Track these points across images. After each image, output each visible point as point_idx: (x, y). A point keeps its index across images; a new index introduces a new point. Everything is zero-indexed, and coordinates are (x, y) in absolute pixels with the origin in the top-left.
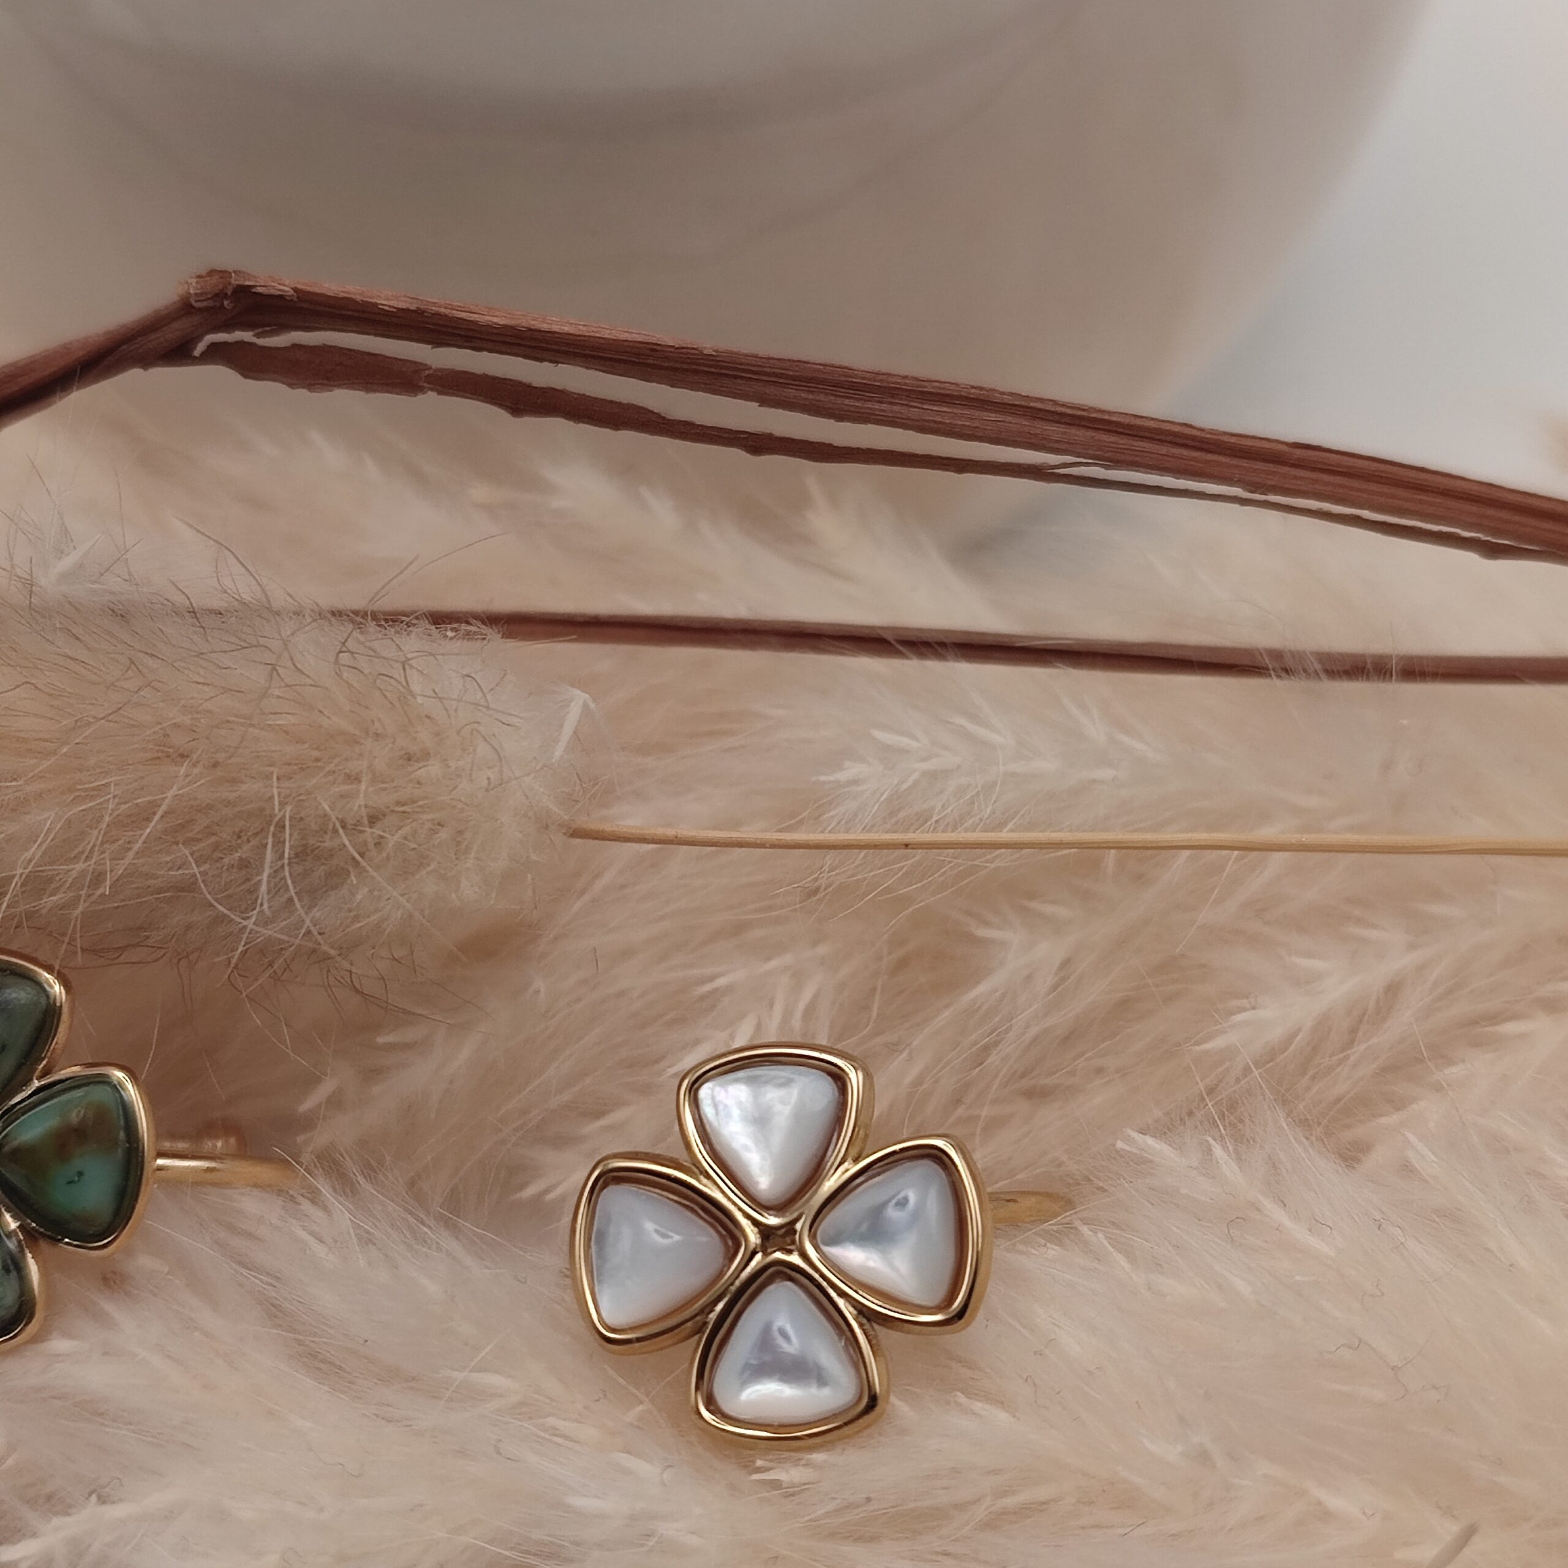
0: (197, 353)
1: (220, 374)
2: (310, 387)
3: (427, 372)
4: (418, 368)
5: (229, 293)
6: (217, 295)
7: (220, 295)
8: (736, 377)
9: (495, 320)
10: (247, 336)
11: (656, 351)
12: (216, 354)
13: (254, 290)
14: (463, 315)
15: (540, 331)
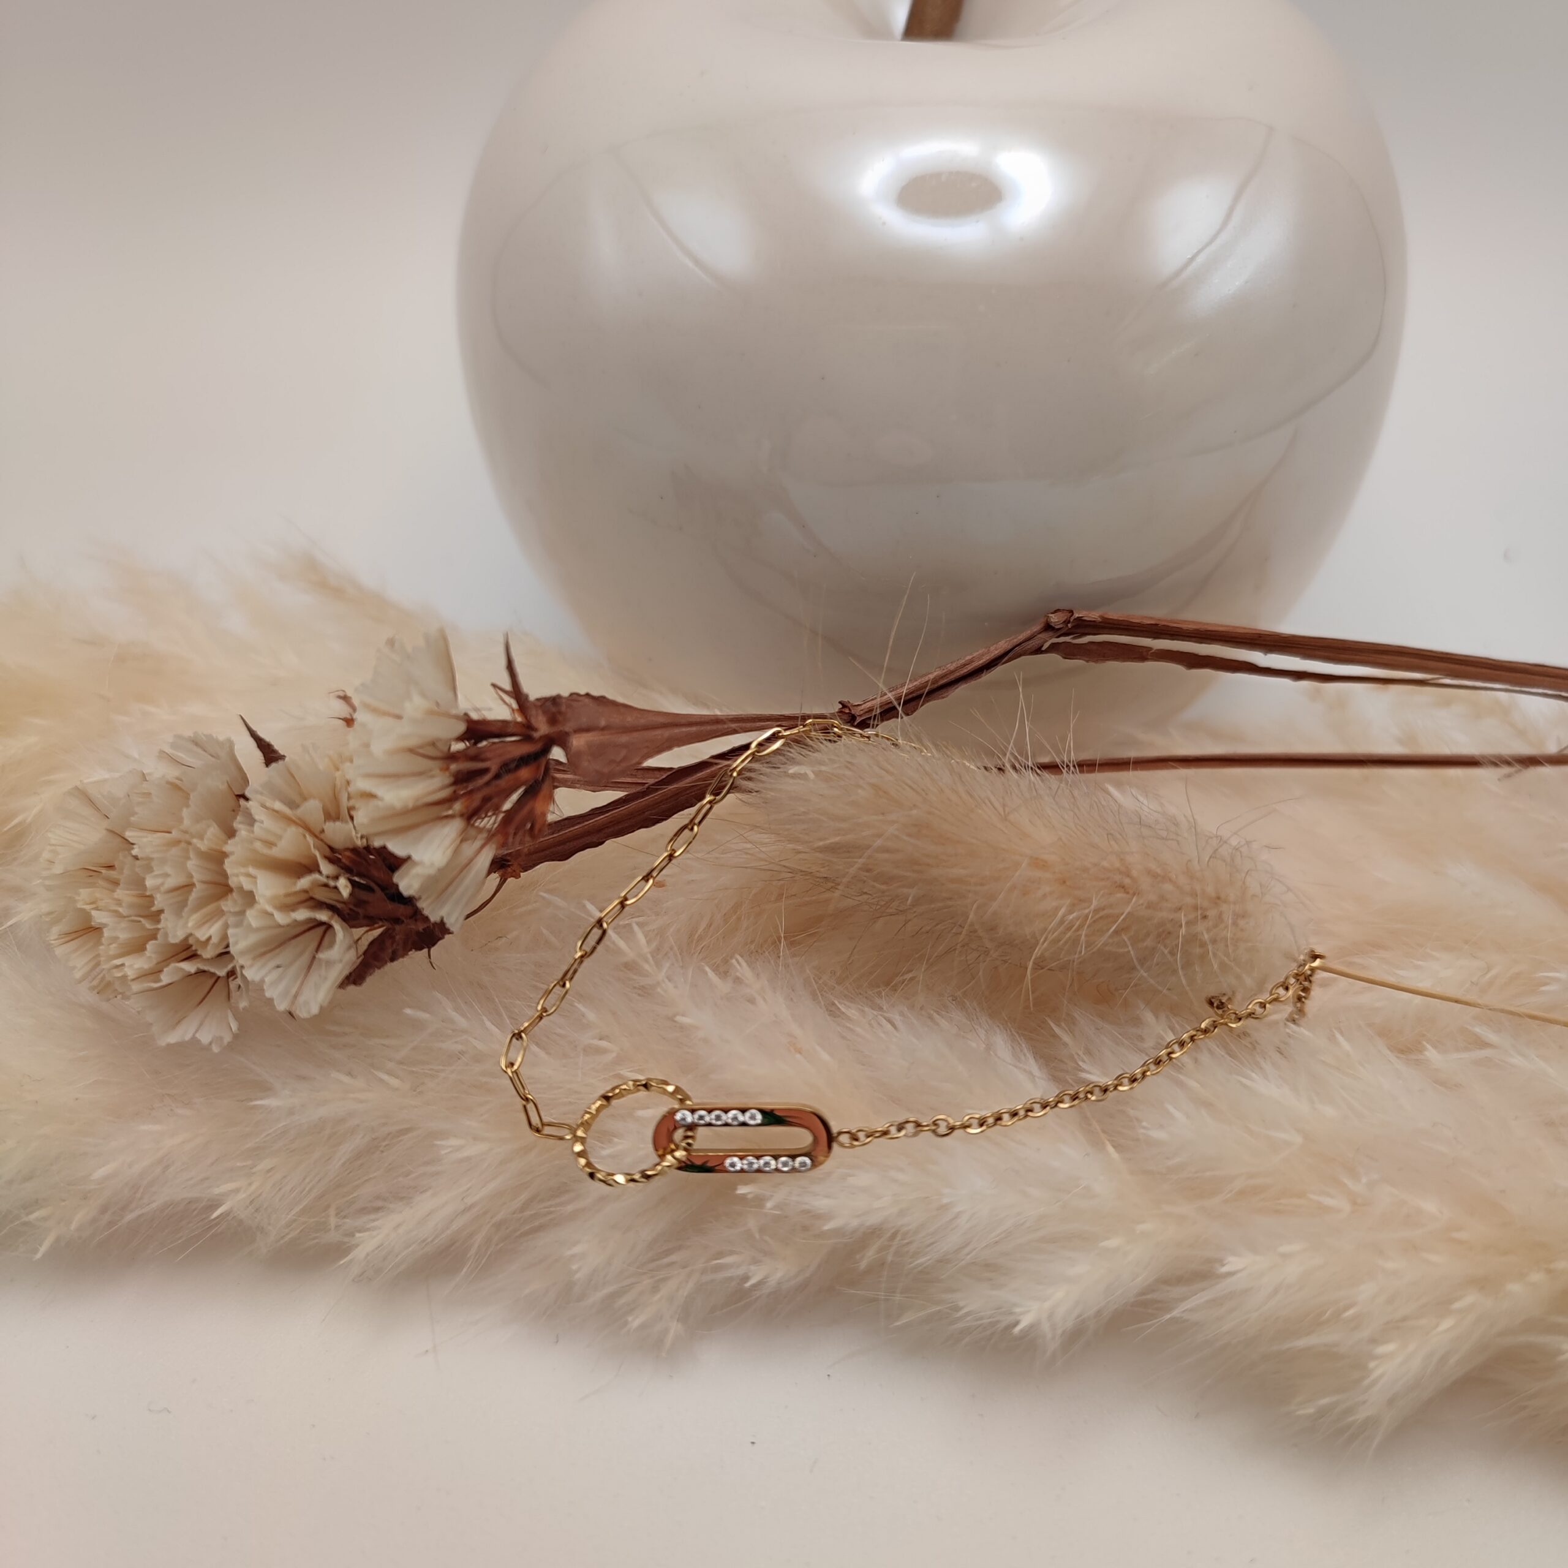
0: (1044, 648)
1: (1054, 657)
2: (1096, 661)
3: (1151, 652)
4: (1149, 649)
5: (1071, 620)
6: (1064, 622)
7: (1067, 622)
8: (1292, 647)
9: (1189, 626)
10: (1067, 639)
11: (1260, 637)
12: (1053, 648)
13: (1083, 618)
14: (1175, 625)
15: (1210, 631)
